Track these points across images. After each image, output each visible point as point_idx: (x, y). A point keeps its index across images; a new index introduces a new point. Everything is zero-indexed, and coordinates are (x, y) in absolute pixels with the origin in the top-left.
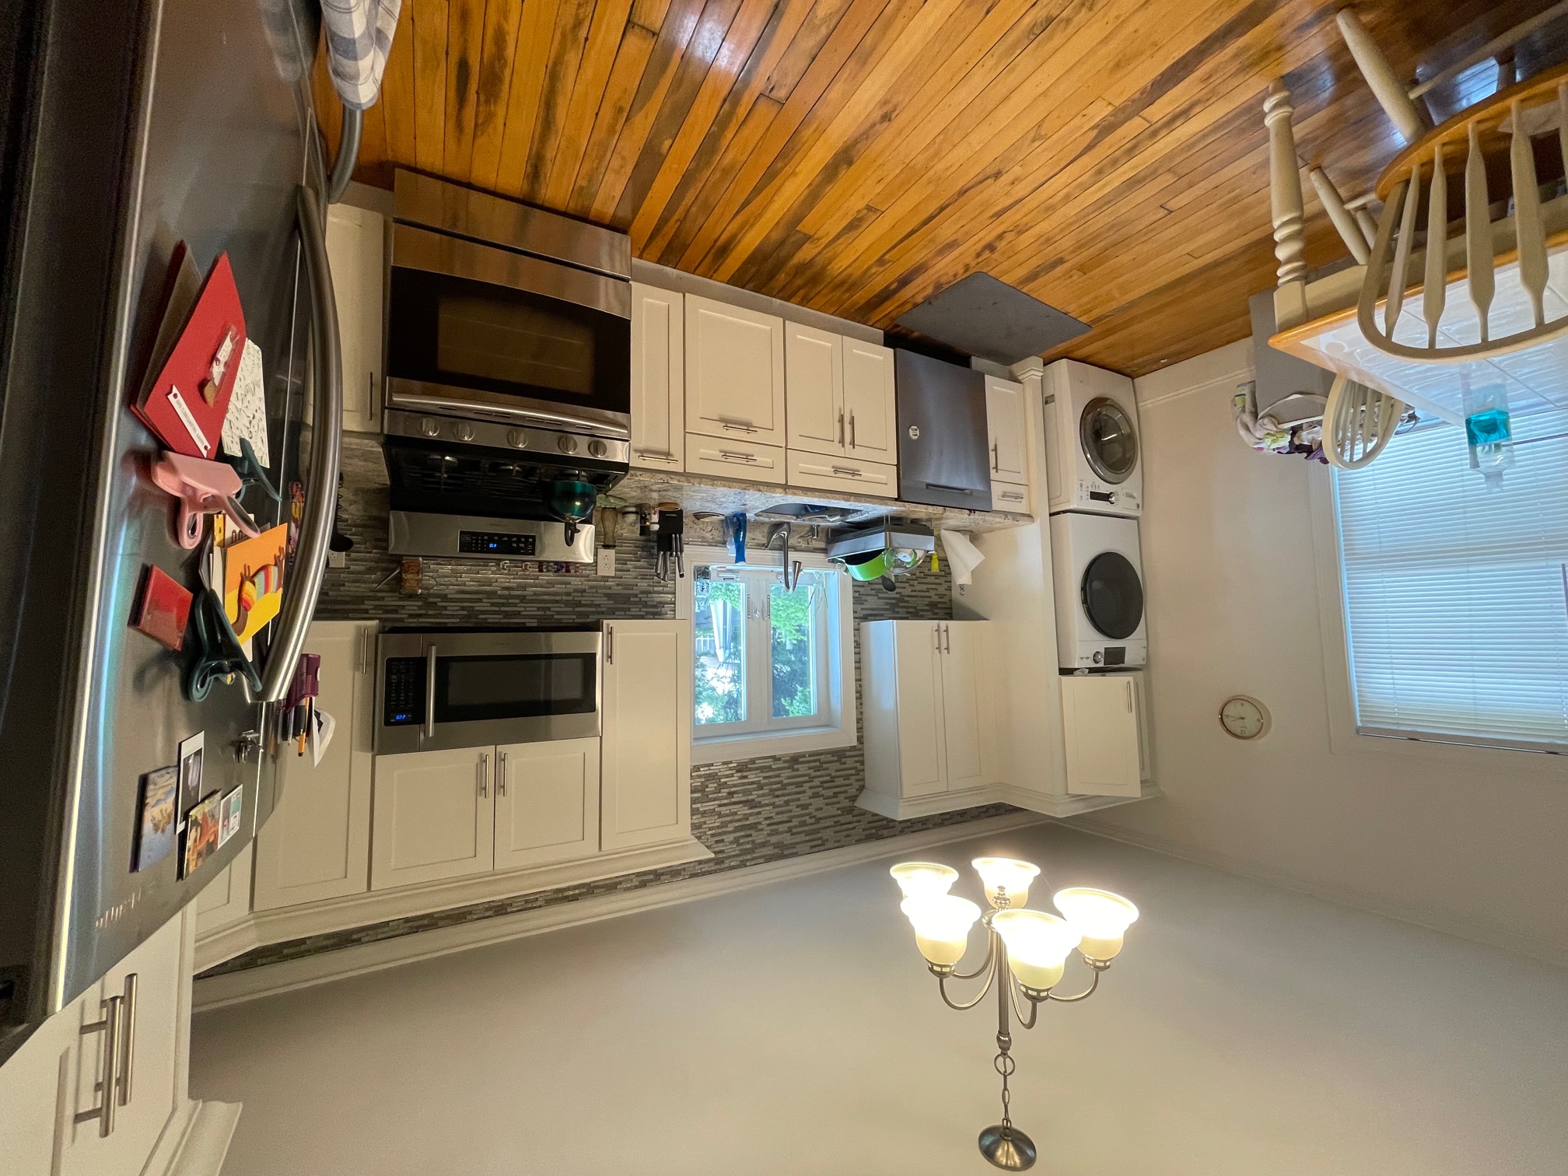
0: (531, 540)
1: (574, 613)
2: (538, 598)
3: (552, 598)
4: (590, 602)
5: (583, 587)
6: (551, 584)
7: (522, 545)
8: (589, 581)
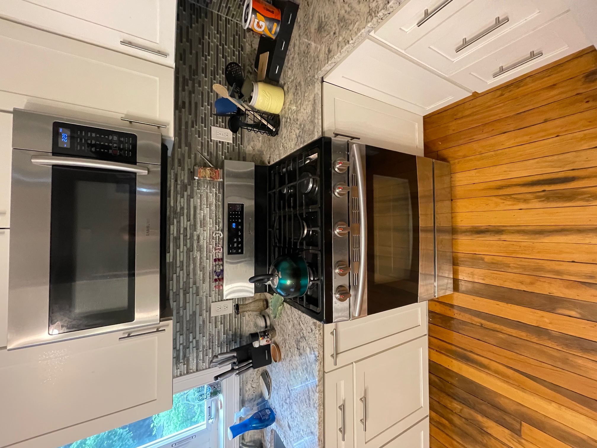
0: (240, 251)
1: (178, 289)
2: (191, 262)
3: (191, 271)
4: (188, 301)
5: (201, 293)
6: (203, 269)
7: (235, 245)
8: (206, 297)
